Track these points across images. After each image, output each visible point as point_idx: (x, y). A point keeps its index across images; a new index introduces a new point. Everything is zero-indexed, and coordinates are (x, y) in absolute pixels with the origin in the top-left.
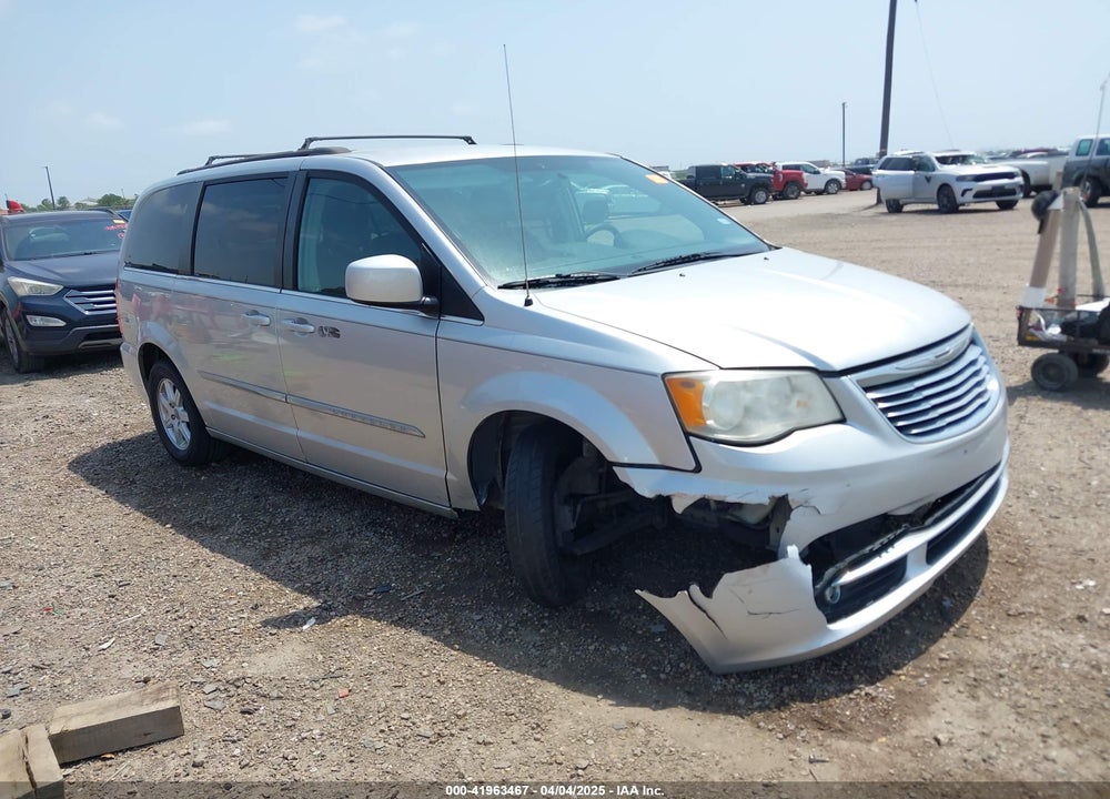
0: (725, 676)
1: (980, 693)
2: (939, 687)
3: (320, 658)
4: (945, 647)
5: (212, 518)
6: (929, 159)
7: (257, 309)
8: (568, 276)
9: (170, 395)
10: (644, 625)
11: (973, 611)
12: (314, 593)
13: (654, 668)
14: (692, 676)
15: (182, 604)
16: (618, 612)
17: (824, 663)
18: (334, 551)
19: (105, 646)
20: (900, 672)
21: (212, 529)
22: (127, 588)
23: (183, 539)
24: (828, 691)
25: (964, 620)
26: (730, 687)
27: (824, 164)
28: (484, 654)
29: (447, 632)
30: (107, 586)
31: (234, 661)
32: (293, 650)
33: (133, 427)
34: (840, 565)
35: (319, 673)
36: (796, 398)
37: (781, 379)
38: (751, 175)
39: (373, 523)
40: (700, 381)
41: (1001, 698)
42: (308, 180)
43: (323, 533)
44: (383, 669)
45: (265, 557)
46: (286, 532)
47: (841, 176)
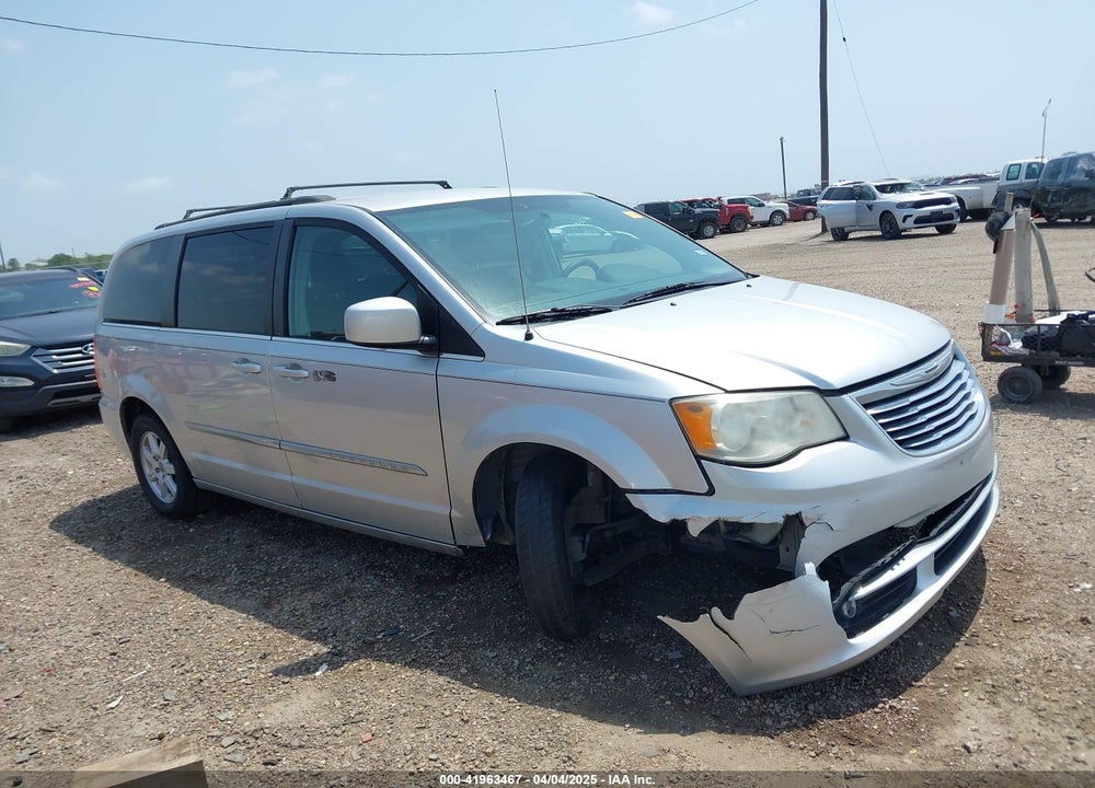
0: (749, 698)
1: (1000, 699)
2: (959, 697)
3: (338, 703)
4: (959, 656)
5: (206, 570)
6: (869, 188)
7: (246, 356)
8: (563, 310)
9: (153, 447)
10: (661, 652)
11: (980, 620)
12: (321, 638)
13: (678, 694)
14: (716, 700)
15: (187, 658)
16: (633, 641)
17: (844, 679)
18: (336, 596)
19: (113, 705)
20: (919, 684)
21: (208, 581)
22: (128, 644)
23: (179, 592)
24: (852, 706)
25: (972, 629)
26: (755, 707)
27: (767, 197)
28: (506, 691)
29: (464, 671)
30: (107, 643)
31: (249, 712)
32: (309, 698)
33: (112, 483)
34: (855, 579)
35: (339, 719)
36: (799, 418)
37: (783, 400)
38: (698, 210)
39: (372, 567)
40: (708, 404)
41: (1021, 703)
42: (295, 227)
43: (323, 580)
44: (403, 711)
45: (267, 606)
46: (284, 580)
47: (785, 208)
